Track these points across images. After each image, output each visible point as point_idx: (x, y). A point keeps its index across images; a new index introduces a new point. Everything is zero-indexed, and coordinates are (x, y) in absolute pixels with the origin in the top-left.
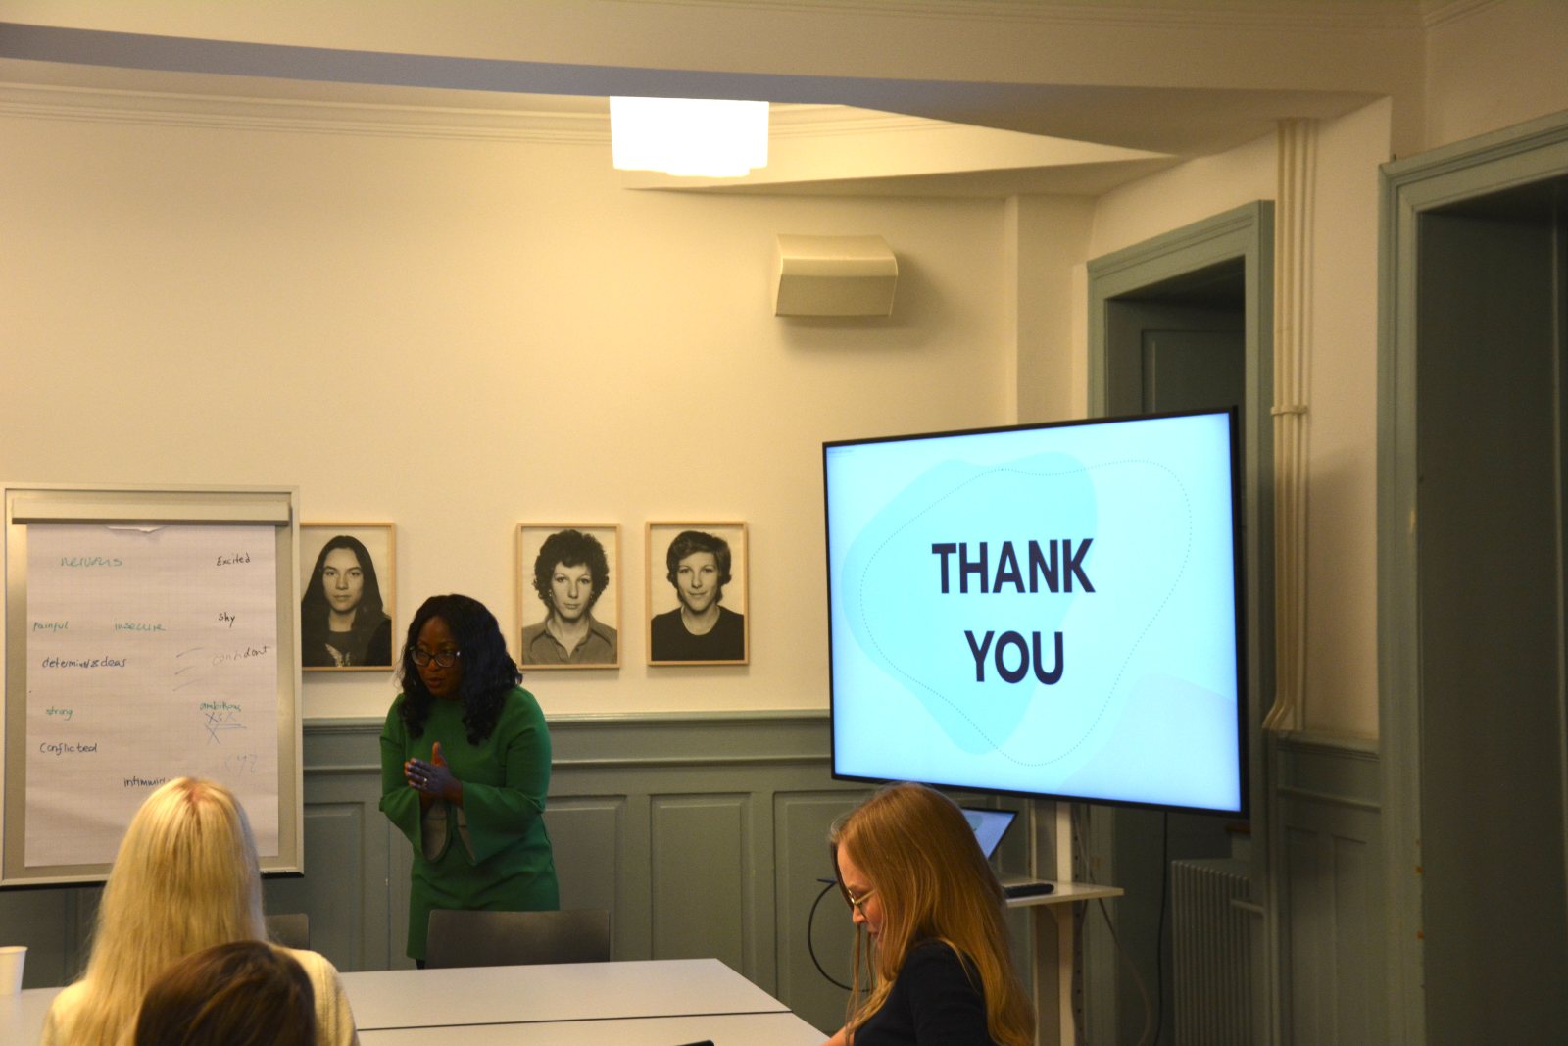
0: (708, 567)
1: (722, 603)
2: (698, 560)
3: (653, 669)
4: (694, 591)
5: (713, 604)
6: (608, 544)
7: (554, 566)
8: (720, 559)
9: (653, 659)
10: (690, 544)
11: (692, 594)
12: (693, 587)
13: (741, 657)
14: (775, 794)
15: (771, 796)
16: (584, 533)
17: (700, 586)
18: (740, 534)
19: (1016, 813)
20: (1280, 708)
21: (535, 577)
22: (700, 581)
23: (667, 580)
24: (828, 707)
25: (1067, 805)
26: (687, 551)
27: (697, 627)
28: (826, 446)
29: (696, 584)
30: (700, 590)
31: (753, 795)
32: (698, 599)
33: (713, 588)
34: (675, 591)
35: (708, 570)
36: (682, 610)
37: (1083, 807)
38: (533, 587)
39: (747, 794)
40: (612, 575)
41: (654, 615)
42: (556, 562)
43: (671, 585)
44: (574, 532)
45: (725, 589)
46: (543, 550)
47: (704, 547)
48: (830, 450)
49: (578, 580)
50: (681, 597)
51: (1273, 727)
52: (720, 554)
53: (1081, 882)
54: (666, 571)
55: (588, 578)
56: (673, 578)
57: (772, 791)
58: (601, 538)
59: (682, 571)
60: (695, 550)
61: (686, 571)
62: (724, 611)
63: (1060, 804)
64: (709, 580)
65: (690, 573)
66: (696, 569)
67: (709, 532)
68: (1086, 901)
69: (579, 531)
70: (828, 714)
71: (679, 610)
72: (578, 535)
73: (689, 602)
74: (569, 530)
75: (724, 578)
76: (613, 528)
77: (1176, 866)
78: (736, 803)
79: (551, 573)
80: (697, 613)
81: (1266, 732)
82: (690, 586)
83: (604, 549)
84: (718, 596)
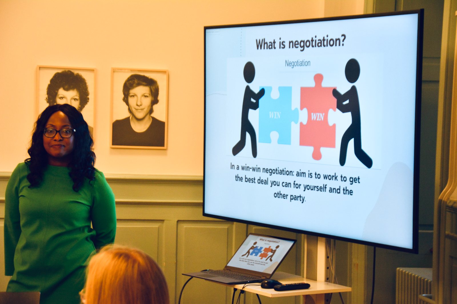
0: (146, 95)
1: (153, 115)
2: (141, 90)
3: (112, 150)
4: (137, 107)
5: (148, 116)
6: (89, 79)
7: (58, 90)
8: (153, 91)
9: (113, 144)
10: (136, 81)
11: (137, 109)
12: (137, 105)
13: (162, 144)
14: (178, 221)
15: (176, 222)
16: (76, 72)
17: (141, 105)
18: (165, 77)
19: (295, 241)
20: (449, 188)
21: (47, 96)
22: (141, 102)
23: (122, 101)
24: (202, 175)
25: (324, 239)
26: (134, 85)
27: (139, 128)
28: (206, 28)
29: (139, 104)
30: (141, 107)
31: (165, 221)
32: (139, 112)
33: (149, 106)
34: (127, 107)
35: (146, 96)
36: (130, 118)
37: (332, 240)
38: (46, 102)
39: (162, 221)
40: (91, 97)
41: (114, 120)
42: (59, 88)
43: (124, 103)
44: (70, 71)
45: (155, 107)
46: (52, 81)
47: (144, 83)
48: (208, 31)
49: (72, 99)
50: (130, 111)
51: (445, 199)
52: (153, 88)
53: (330, 282)
54: (122, 96)
55: (77, 98)
56: (126, 100)
57: (177, 220)
58: (85, 75)
59: (131, 96)
60: (139, 85)
61: (133, 96)
62: (154, 119)
63: (319, 238)
64: (147, 102)
65: (135, 97)
66: (139, 95)
67: (147, 75)
68: (332, 293)
69: (73, 71)
70: (202, 178)
71: (129, 118)
72: (72, 74)
73: (134, 114)
74: (67, 70)
75: (155, 101)
76: (92, 70)
77: (399, 270)
78: (156, 225)
79: (56, 94)
80: (139, 120)
81: (441, 201)
82: (135, 104)
83: (87, 82)
84: (151, 111)
